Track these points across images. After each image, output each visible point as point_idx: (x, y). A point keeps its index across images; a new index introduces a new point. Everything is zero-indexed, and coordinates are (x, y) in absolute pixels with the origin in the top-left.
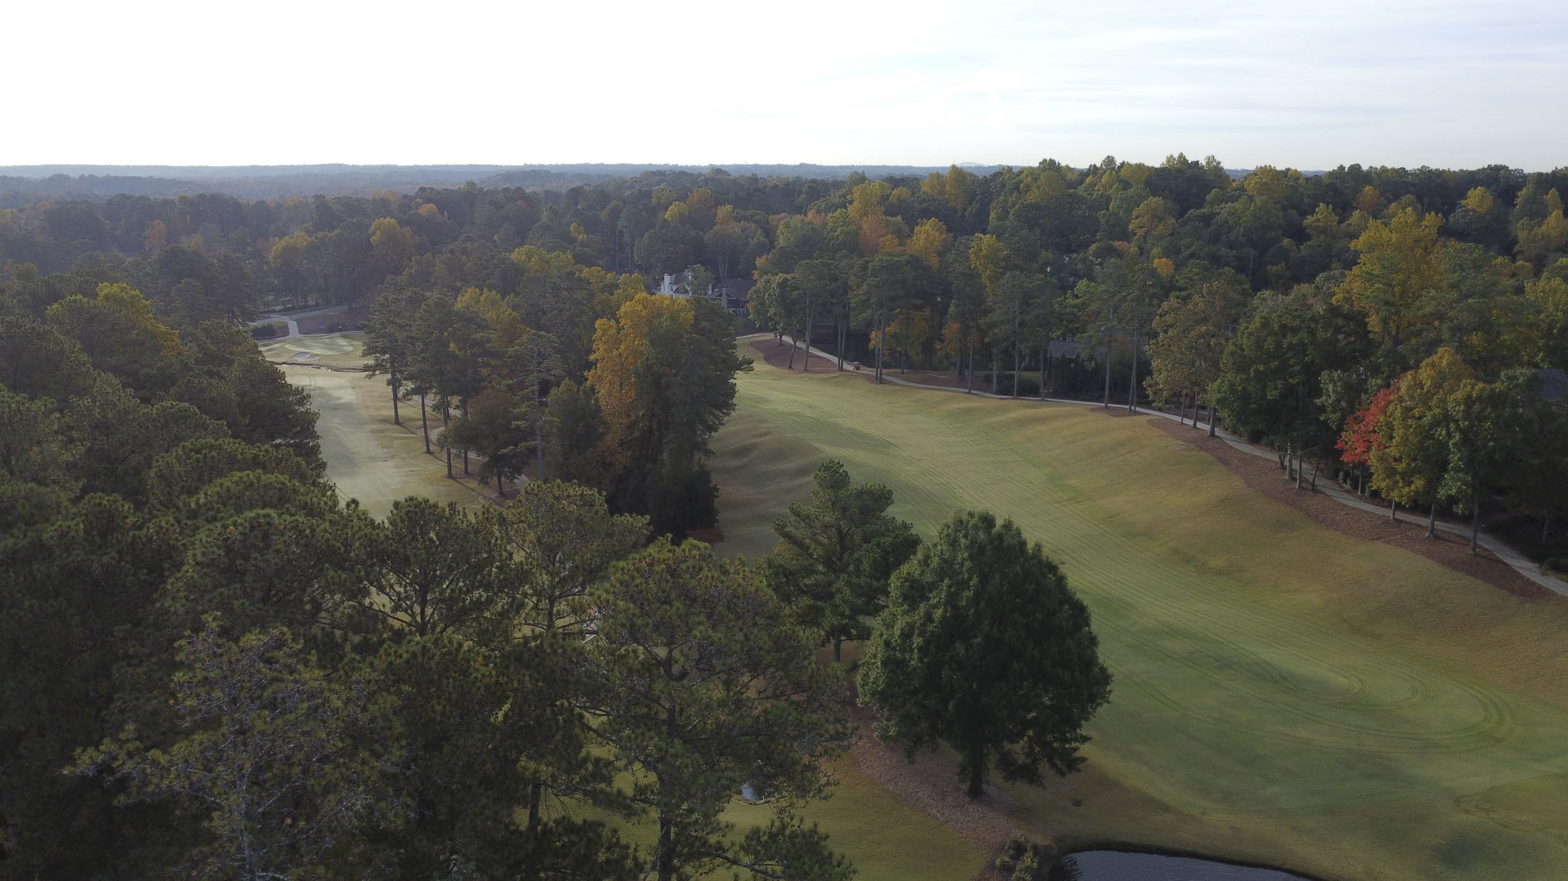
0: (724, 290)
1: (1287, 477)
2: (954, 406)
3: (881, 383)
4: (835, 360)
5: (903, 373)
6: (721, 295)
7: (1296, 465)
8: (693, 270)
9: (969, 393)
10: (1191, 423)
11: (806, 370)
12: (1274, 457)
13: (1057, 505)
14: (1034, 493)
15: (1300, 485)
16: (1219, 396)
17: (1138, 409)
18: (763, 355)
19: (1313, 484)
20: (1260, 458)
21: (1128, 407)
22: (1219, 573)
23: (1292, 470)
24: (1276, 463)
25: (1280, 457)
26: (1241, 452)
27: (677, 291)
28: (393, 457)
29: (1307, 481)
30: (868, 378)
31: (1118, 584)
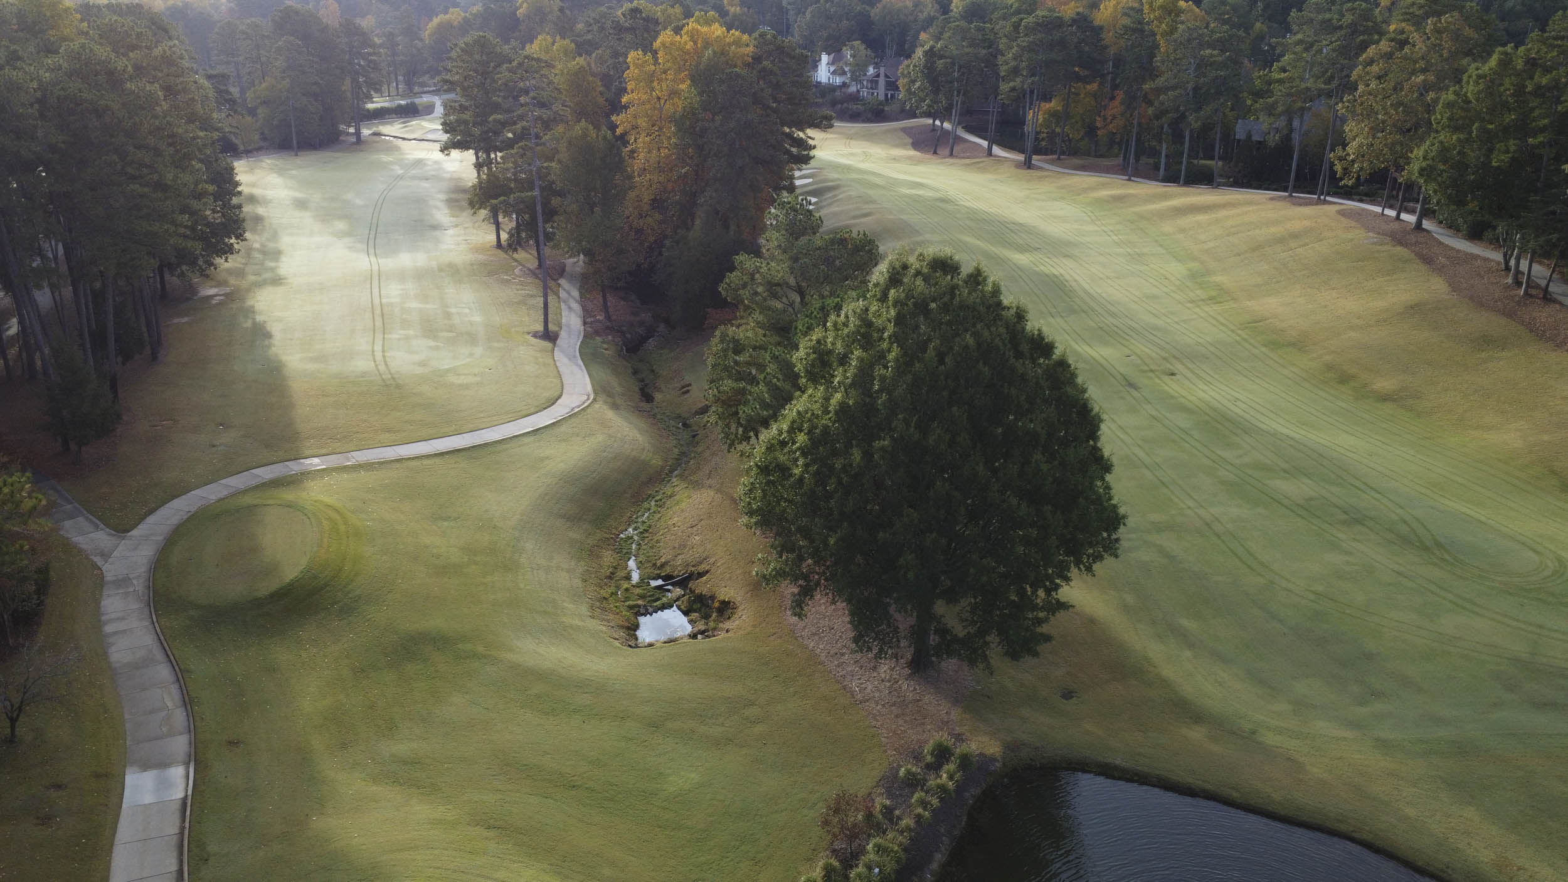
0: (882, 70)
1: (1510, 280)
2: (1104, 193)
3: (1029, 168)
4: (985, 143)
5: (1059, 159)
6: (878, 76)
7: (1524, 265)
8: (852, 48)
9: (1129, 180)
10: (1392, 213)
11: (951, 155)
12: (1497, 256)
13: (1189, 305)
14: (1165, 289)
15: (1526, 291)
16: (1424, 164)
17: (1327, 198)
18: (910, 141)
19: (1546, 290)
20: (1476, 257)
21: (1316, 196)
22: (1385, 398)
23: (1518, 272)
24: (1498, 263)
25: (1505, 255)
26: (1452, 249)
27: (834, 73)
28: (457, 226)
29: (1538, 286)
30: (1018, 165)
31: (1239, 403)
